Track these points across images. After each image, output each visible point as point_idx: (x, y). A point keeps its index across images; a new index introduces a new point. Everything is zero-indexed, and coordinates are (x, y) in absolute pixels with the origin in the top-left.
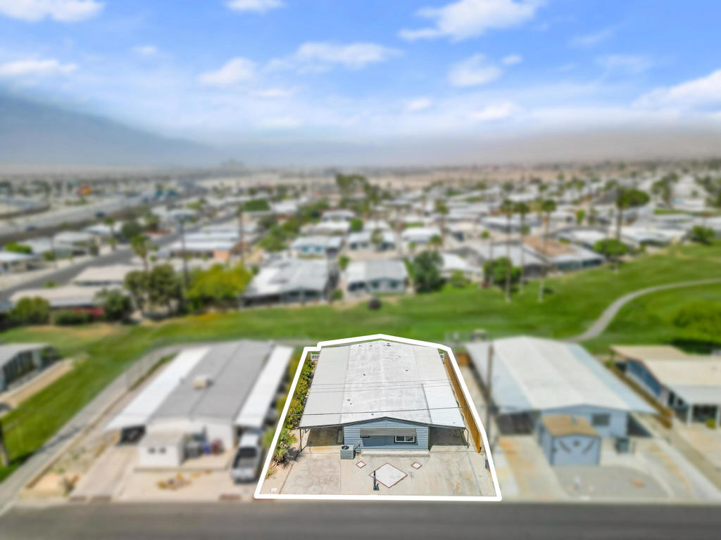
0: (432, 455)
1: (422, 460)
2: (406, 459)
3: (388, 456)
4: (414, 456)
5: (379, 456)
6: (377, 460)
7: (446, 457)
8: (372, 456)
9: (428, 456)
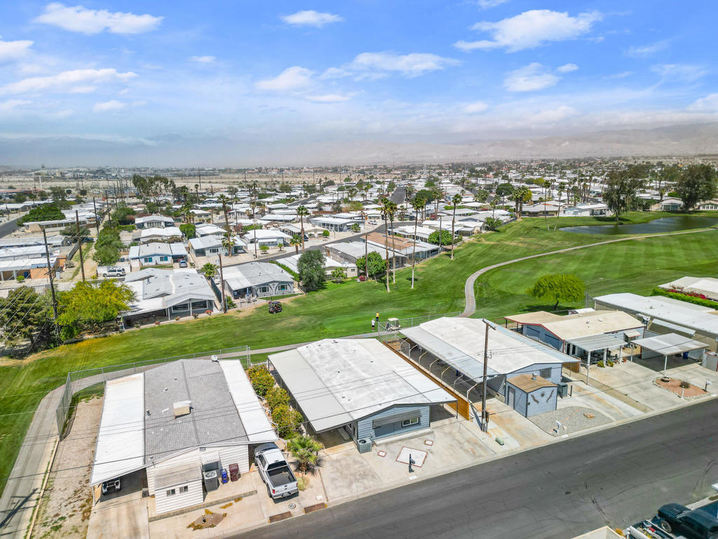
0: (436, 432)
1: (429, 437)
2: (416, 439)
3: (400, 440)
4: (422, 435)
5: (392, 442)
6: (391, 446)
7: (447, 430)
8: (387, 444)
9: (433, 432)
